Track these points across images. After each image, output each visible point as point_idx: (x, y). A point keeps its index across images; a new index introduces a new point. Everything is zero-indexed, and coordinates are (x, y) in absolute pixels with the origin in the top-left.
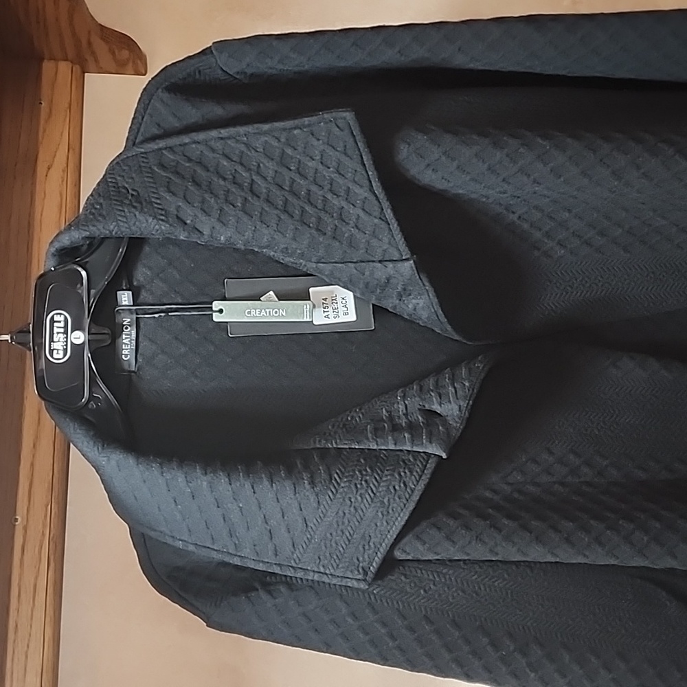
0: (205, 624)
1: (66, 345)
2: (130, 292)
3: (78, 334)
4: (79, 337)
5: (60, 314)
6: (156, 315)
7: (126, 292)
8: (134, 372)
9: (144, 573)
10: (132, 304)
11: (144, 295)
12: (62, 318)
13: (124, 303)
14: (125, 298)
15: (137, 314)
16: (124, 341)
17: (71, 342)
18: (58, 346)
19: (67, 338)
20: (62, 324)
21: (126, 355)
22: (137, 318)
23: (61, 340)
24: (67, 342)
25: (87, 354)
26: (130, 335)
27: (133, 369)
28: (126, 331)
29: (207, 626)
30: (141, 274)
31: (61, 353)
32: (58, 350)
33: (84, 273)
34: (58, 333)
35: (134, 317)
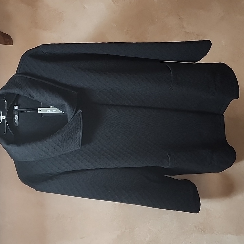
0: (35, 190)
2: (17, 106)
3: (4, 116)
6: (24, 112)
7: (16, 106)
8: (17, 126)
10: (17, 109)
11: (20, 107)
13: (16, 109)
14: (16, 107)
15: (19, 112)
16: (15, 118)
19: (1, 117)
21: (16, 122)
22: (19, 113)
25: (6, 122)
26: (17, 117)
27: (17, 125)
28: (16, 116)
29: (36, 190)
30: (20, 101)
33: (6, 101)
35: (18, 112)
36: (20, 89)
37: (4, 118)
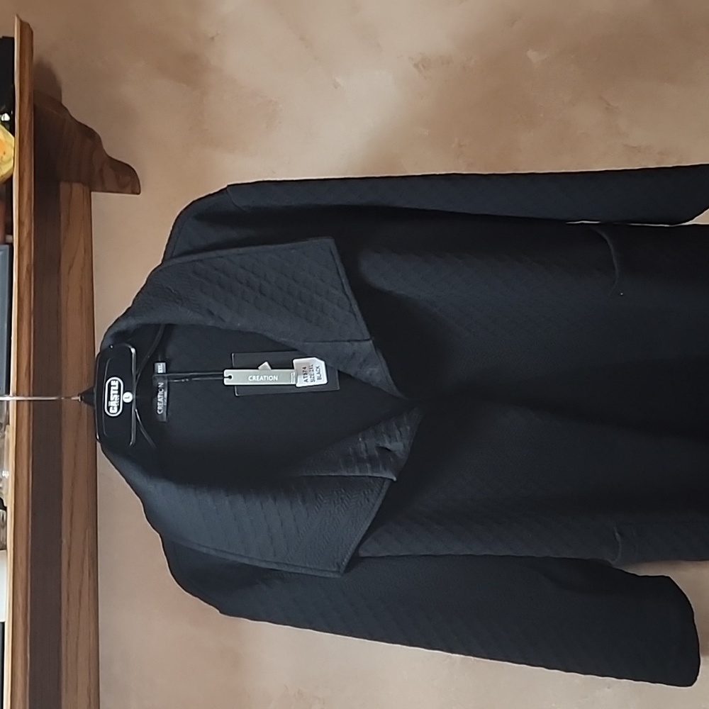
0: (218, 611)
1: (119, 403)
2: (164, 364)
3: (127, 395)
4: (128, 397)
5: (116, 380)
6: (183, 380)
7: (161, 364)
8: (165, 423)
10: (165, 371)
12: (117, 383)
13: (159, 372)
14: (161, 368)
15: (168, 380)
16: (159, 400)
18: (113, 404)
19: (120, 397)
20: (117, 388)
21: (160, 411)
22: (168, 383)
23: (116, 399)
24: (120, 401)
25: (134, 410)
26: (163, 395)
27: (165, 420)
28: (160, 393)
29: (221, 612)
30: (171, 349)
31: (116, 409)
32: (113, 407)
33: (133, 350)
34: (114, 394)
35: (166, 382)
37: (128, 401)
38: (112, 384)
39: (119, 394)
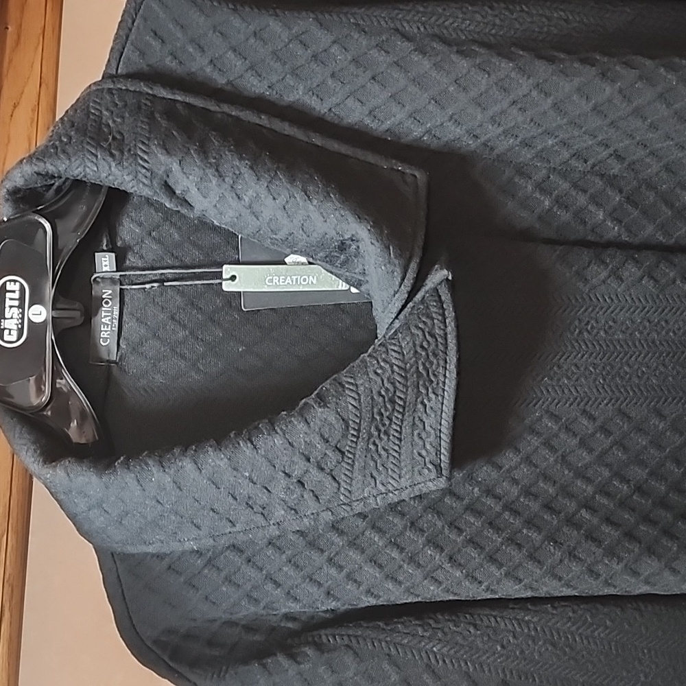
1: (22, 324)
2: (113, 255)
3: (37, 308)
4: (39, 314)
5: (15, 281)
6: (148, 286)
7: (107, 255)
8: (115, 362)
9: (121, 636)
10: (115, 269)
11: (131, 259)
12: (17, 287)
13: (105, 269)
14: (105, 262)
15: (121, 284)
16: (103, 320)
17: (29, 319)
18: (11, 324)
19: (23, 313)
20: (17, 295)
21: (105, 339)
22: (121, 289)
23: (15, 316)
24: (23, 319)
25: (50, 336)
26: (112, 312)
27: (114, 357)
28: (105, 307)
31: (15, 333)
32: (10, 330)
33: (48, 227)
34: (11, 307)
35: (118, 288)
36: (112, 155)
37: (38, 319)
38: (8, 288)
39: (21, 306)
